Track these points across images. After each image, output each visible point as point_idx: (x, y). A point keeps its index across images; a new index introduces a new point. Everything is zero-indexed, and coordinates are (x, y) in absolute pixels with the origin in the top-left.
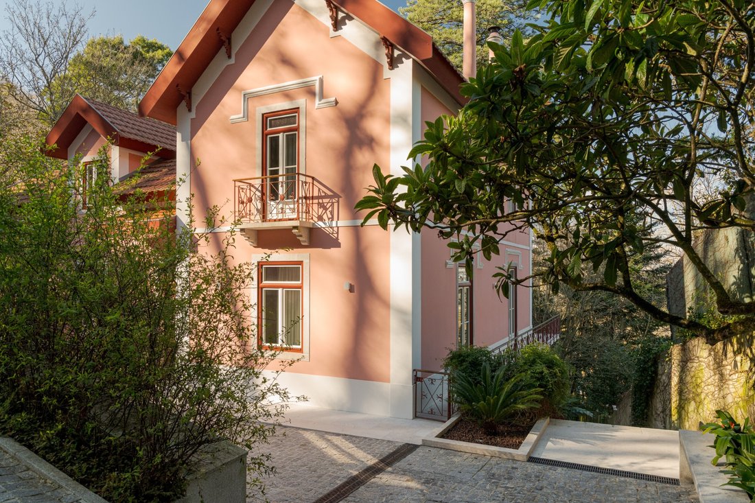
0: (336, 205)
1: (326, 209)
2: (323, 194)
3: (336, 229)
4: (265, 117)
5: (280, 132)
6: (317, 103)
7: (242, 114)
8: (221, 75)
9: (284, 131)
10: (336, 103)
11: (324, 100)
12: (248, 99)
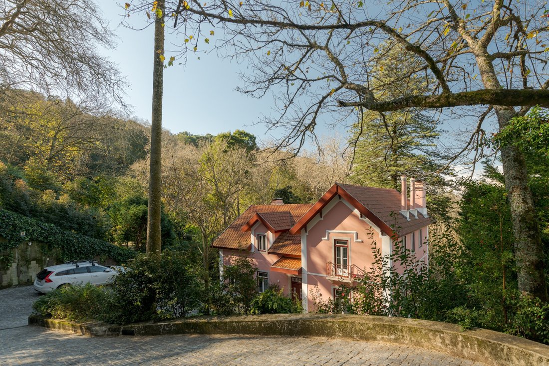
4: (335, 240)
5: (341, 246)
6: (355, 240)
7: (326, 238)
8: (318, 223)
9: (342, 246)
10: (362, 242)
11: (358, 240)
12: (329, 233)
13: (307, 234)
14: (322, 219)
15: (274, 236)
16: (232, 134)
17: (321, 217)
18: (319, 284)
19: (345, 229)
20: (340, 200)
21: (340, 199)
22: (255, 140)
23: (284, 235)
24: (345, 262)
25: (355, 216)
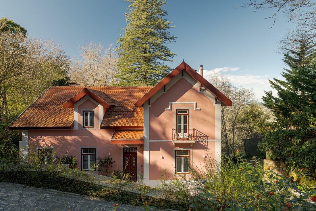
4: (177, 110)
6: (195, 109)
7: (169, 108)
8: (161, 96)
9: (183, 115)
10: (201, 110)
11: (197, 109)
12: (172, 104)
13: (150, 106)
14: (166, 92)
15: (104, 111)
17: (165, 91)
18: (161, 149)
19: (185, 100)
20: (182, 77)
24: (185, 127)
25: (195, 90)
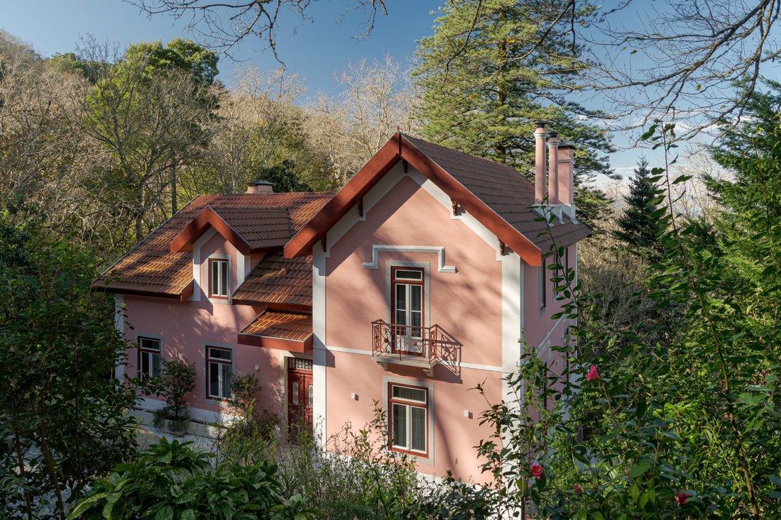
0: (458, 350)
1: (450, 353)
2: (446, 340)
3: (458, 369)
4: (393, 269)
5: (406, 282)
6: (439, 268)
7: (372, 264)
8: (354, 227)
9: (410, 283)
10: (457, 271)
11: (445, 267)
12: (380, 252)
13: (328, 254)
14: (364, 219)
15: (249, 261)
16: (166, 47)
17: (361, 215)
20: (406, 175)
21: (406, 172)
22: (216, 62)
23: (273, 259)
24: (416, 319)
